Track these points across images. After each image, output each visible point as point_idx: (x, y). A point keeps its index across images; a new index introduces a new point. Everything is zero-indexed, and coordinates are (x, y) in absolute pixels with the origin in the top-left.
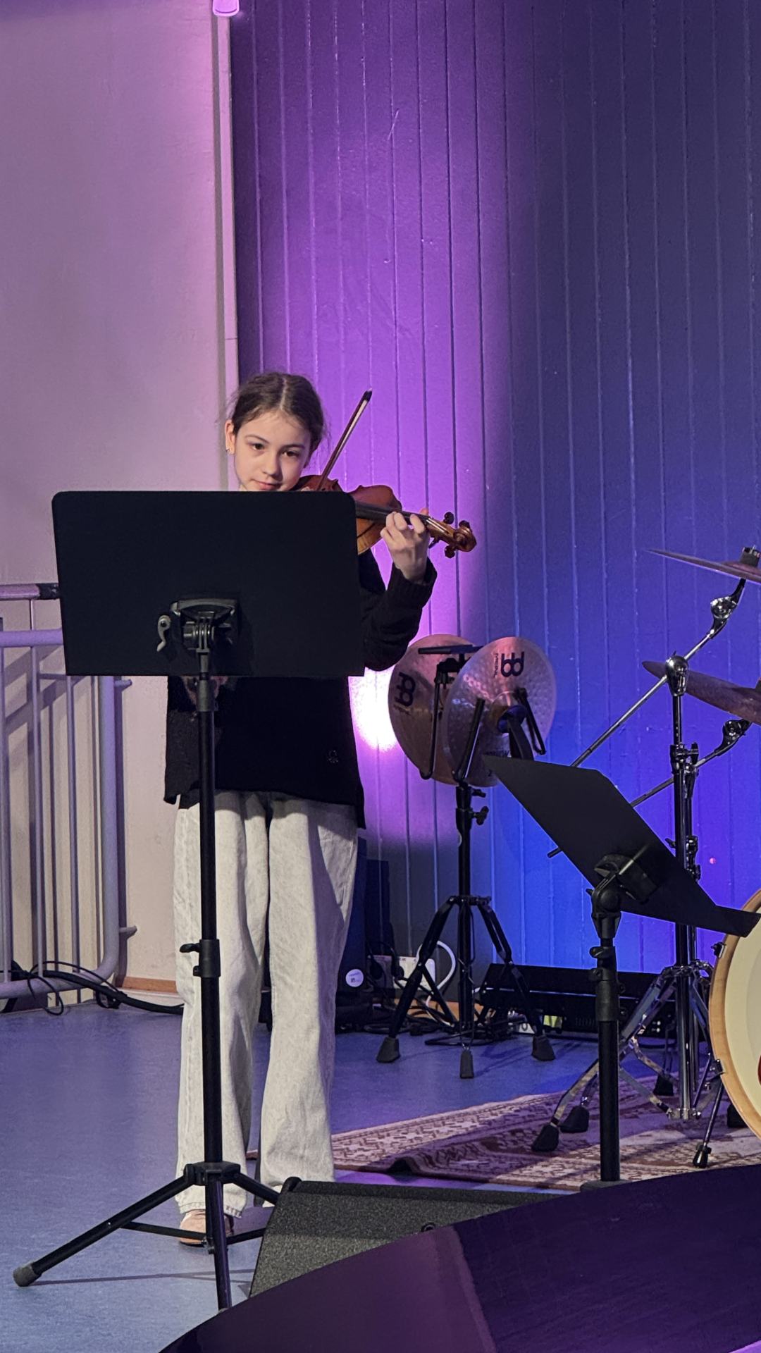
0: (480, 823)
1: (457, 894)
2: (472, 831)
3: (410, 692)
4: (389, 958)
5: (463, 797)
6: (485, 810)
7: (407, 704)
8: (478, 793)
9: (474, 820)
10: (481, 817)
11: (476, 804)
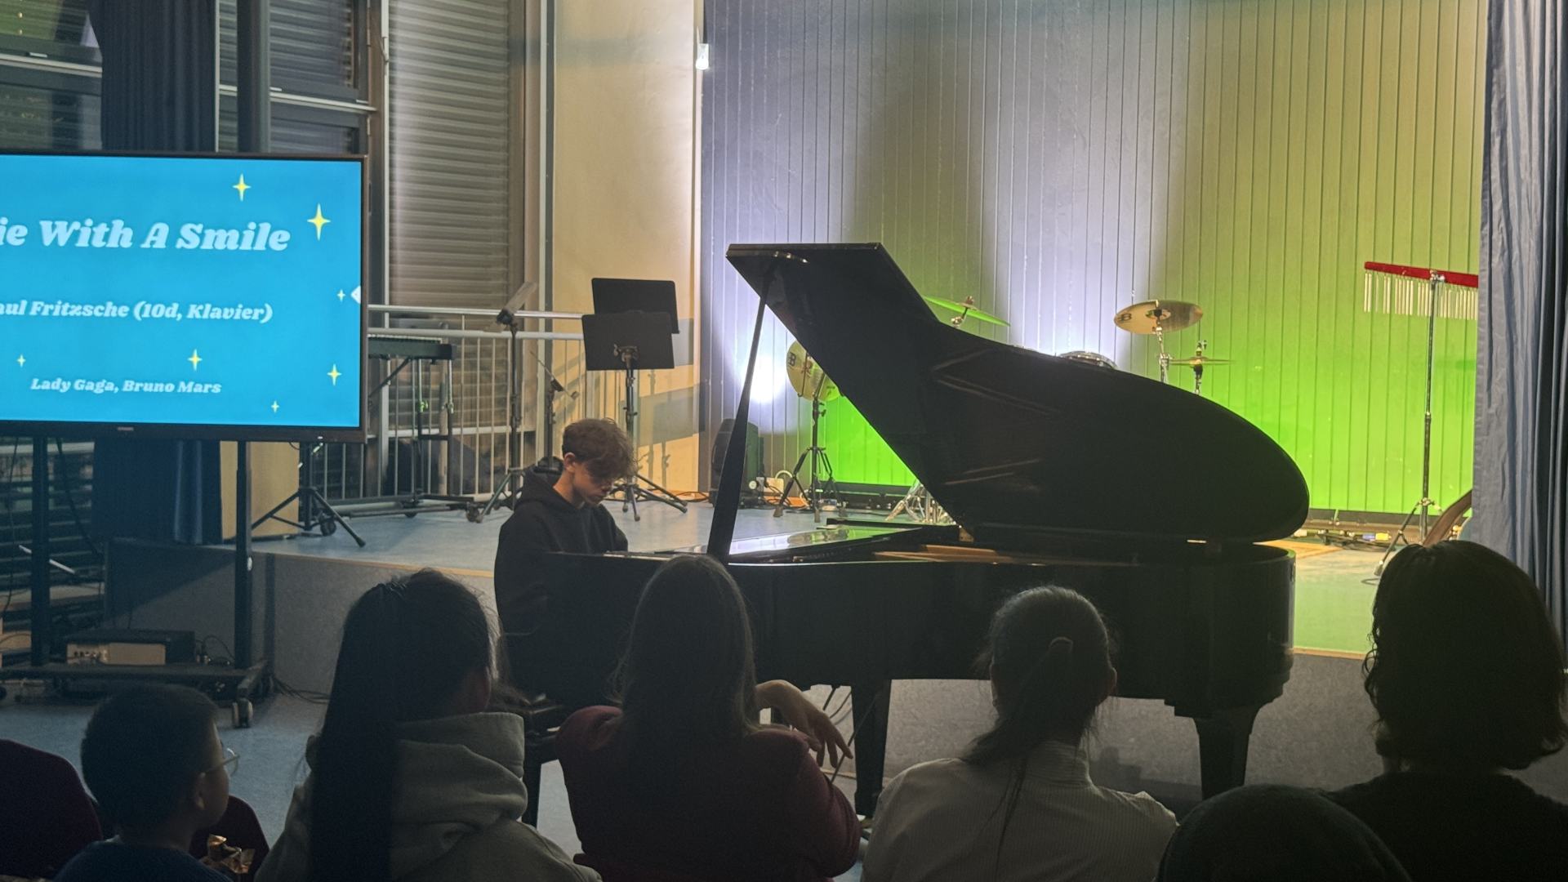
0: (823, 416)
1: (811, 445)
2: (819, 420)
3: (794, 360)
4: (762, 479)
5: (816, 405)
6: (825, 411)
7: (793, 365)
8: (821, 404)
9: (820, 415)
10: (823, 414)
11: (821, 409)
